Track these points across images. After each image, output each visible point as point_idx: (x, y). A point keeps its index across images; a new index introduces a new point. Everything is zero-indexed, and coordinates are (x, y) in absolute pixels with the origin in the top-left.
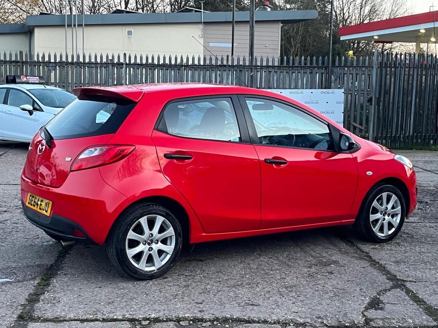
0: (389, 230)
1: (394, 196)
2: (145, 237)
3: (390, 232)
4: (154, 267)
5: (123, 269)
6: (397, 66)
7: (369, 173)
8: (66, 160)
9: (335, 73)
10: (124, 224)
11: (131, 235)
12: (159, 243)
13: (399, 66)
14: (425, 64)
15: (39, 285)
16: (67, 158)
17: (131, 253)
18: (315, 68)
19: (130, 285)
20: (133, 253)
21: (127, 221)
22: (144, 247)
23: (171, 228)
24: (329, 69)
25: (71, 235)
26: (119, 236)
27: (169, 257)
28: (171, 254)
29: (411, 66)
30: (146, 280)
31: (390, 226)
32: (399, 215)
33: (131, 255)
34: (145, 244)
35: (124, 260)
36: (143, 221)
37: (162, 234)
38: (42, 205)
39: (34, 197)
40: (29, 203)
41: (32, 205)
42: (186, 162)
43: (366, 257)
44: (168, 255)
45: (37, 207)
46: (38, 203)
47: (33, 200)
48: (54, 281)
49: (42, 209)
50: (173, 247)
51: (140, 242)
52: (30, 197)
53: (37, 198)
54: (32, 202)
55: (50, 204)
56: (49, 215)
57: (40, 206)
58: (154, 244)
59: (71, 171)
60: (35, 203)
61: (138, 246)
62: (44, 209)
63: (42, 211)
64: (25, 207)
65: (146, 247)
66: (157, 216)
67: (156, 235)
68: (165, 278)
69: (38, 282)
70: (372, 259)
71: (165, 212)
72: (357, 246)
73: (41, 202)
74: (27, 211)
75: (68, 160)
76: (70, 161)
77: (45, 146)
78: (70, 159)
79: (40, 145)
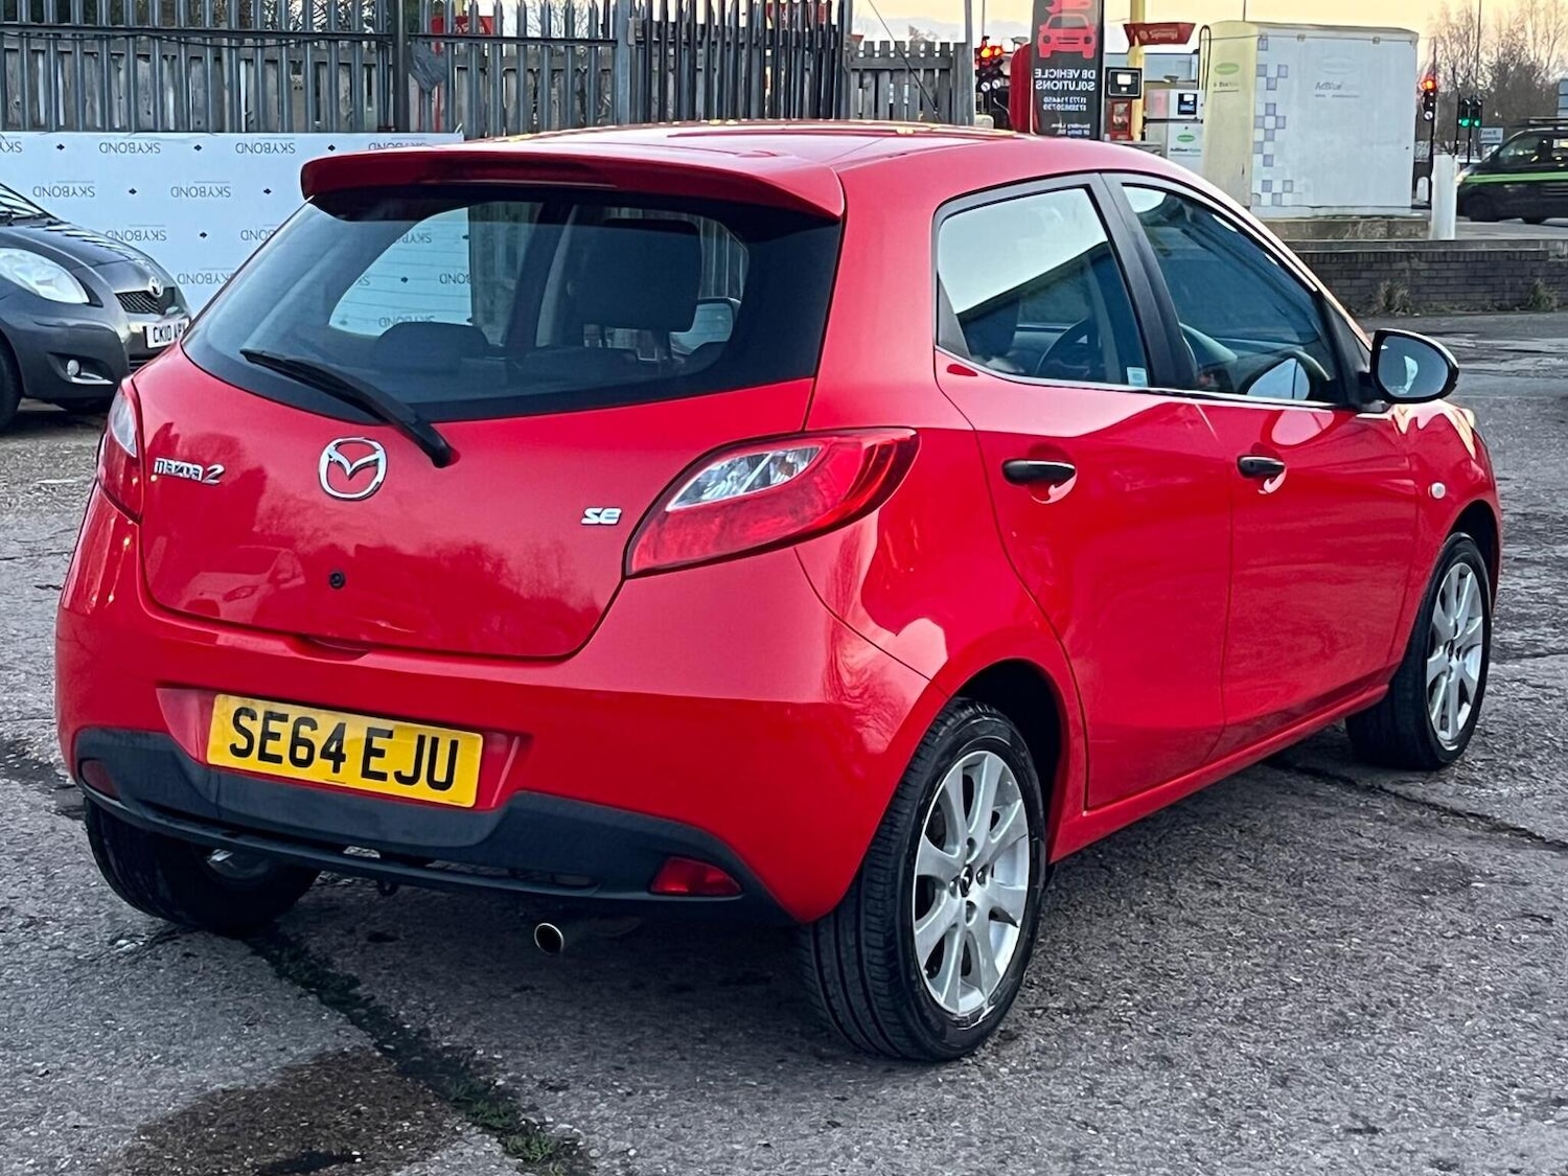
0: (1460, 709)
1: (1470, 575)
2: (955, 856)
3: (1463, 718)
4: (978, 993)
7: (1438, 490)
8: (585, 521)
9: (423, 66)
10: (907, 812)
12: (988, 877)
13: (706, 38)
15: (526, 1160)
17: (925, 937)
18: (336, 41)
19: (916, 1091)
20: (929, 943)
21: (913, 792)
22: (956, 903)
23: (1020, 803)
24: (395, 46)
25: (645, 888)
26: (897, 868)
27: (1013, 935)
28: (1019, 923)
29: (741, 41)
30: (958, 1059)
32: (1477, 647)
34: (953, 893)
36: (953, 783)
37: (998, 834)
38: (380, 753)
39: (283, 718)
40: (235, 751)
41: (277, 759)
42: (1057, 494)
43: (1504, 831)
44: (1010, 927)
45: (336, 769)
46: (339, 748)
47: (276, 736)
48: (564, 1130)
49: (391, 777)
50: (1025, 888)
51: (943, 885)
52: (245, 721)
53: (327, 721)
54: (269, 742)
55: (472, 747)
56: (470, 802)
57: (366, 762)
58: (974, 886)
59: (628, 574)
60: (311, 747)
61: (939, 904)
62: (409, 772)
63: (391, 787)
64: (196, 775)
65: (961, 903)
66: (985, 756)
67: (987, 843)
68: (1010, 1038)
69: (492, 1145)
70: (1541, 838)
71: (1008, 735)
72: (1387, 791)
73: (369, 742)
74: (219, 791)
75: (603, 520)
76: (614, 521)
77: (380, 455)
78: (610, 516)
79: (329, 453)
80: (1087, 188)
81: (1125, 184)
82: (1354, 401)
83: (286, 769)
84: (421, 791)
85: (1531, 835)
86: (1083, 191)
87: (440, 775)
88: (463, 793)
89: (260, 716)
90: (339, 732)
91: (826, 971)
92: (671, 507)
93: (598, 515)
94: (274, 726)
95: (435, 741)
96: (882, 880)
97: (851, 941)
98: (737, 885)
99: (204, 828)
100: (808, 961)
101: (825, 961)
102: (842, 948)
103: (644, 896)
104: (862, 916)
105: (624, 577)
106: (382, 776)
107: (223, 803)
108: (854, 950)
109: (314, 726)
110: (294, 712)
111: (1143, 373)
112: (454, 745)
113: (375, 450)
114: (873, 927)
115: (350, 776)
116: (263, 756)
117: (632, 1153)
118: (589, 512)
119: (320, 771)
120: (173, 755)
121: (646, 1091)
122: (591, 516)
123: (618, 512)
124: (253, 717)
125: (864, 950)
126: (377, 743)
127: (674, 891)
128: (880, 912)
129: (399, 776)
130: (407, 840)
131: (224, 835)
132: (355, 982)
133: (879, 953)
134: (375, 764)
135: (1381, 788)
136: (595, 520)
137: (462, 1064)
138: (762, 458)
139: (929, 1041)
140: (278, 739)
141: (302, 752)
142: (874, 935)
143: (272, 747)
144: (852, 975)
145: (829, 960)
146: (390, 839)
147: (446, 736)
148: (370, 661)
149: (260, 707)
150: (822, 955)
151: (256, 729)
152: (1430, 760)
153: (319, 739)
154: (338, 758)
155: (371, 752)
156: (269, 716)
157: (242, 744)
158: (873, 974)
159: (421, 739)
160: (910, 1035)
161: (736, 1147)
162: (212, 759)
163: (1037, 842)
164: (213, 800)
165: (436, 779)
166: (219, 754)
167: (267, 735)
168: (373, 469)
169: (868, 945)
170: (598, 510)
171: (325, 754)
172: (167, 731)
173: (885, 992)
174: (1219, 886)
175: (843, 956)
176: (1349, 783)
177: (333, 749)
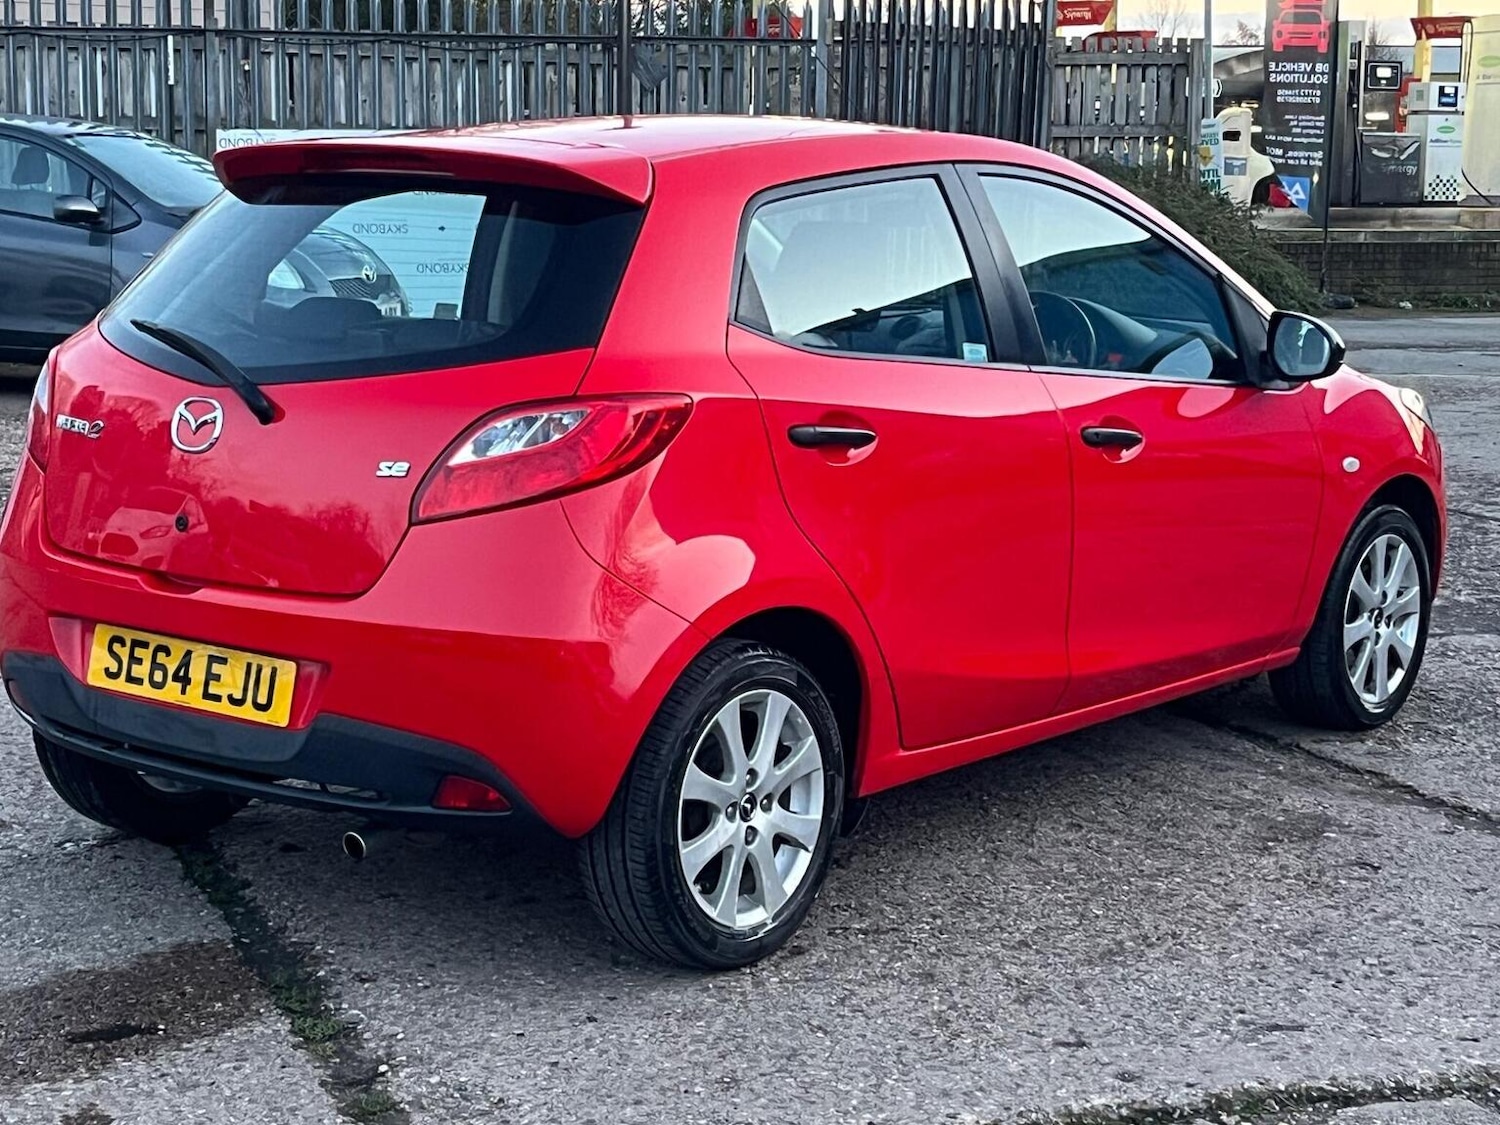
0: (1390, 675)
1: (1403, 546)
2: (733, 784)
3: (1393, 684)
4: (761, 909)
5: (668, 931)
6: (897, 37)
7: (1351, 464)
8: (379, 473)
9: (646, 67)
10: (670, 740)
11: (695, 784)
12: (775, 805)
14: (986, 31)
15: (307, 1039)
16: (383, 465)
17: (694, 855)
19: (685, 995)
20: (700, 861)
21: (678, 724)
22: (732, 827)
23: (812, 738)
24: (620, 47)
25: (430, 803)
26: (659, 791)
27: (804, 859)
28: (811, 848)
29: (941, 39)
30: (736, 968)
31: (1394, 661)
32: (1412, 617)
33: (696, 865)
34: (731, 818)
35: (678, 891)
36: (728, 717)
37: (786, 767)
38: (217, 678)
39: (145, 645)
40: (108, 673)
41: (139, 681)
42: (856, 457)
43: (1391, 788)
44: (802, 851)
45: (183, 692)
46: (187, 672)
47: (139, 661)
48: (353, 1015)
49: (225, 699)
50: (819, 817)
51: (719, 811)
53: (178, 647)
54: (134, 667)
55: (287, 671)
56: (284, 722)
57: (206, 685)
58: (758, 812)
59: (413, 520)
60: (165, 671)
61: (713, 827)
62: (238, 695)
63: (224, 708)
64: (79, 694)
65: (738, 828)
66: (769, 694)
67: (769, 775)
68: (798, 951)
69: (284, 1026)
70: (1423, 795)
71: (794, 675)
72: (1303, 749)
73: (209, 667)
74: (96, 709)
75: (393, 472)
76: (404, 474)
77: (218, 413)
78: (400, 468)
79: (180, 410)
80: (936, 177)
81: (980, 174)
82: (1254, 379)
83: (145, 691)
84: (247, 712)
85: (1413, 791)
86: (932, 180)
87: (262, 699)
88: (280, 713)
89: (128, 644)
90: (187, 660)
91: (600, 883)
93: (390, 468)
94: (139, 652)
95: (259, 668)
96: (644, 801)
97: (618, 854)
98: (507, 803)
99: (89, 742)
101: (600, 875)
102: (612, 863)
103: (427, 810)
104: (627, 833)
105: (411, 524)
106: (217, 698)
107: (99, 719)
108: (621, 865)
109: (168, 652)
110: (155, 640)
111: (983, 349)
112: (274, 671)
113: (215, 409)
114: (636, 844)
115: (194, 698)
116: (130, 679)
117: (400, 1036)
119: (171, 693)
120: (62, 676)
121: (443, 985)
122: (385, 469)
123: (405, 466)
124: (123, 644)
125: (630, 864)
126: (215, 669)
127: (458, 808)
128: (641, 831)
129: (231, 698)
130: (237, 755)
132: (247, 884)
134: (213, 687)
135: (1298, 746)
136: (385, 472)
137: (299, 957)
138: (536, 419)
139: (700, 950)
140: (141, 664)
141: (158, 676)
142: (637, 851)
143: (136, 671)
144: (621, 888)
145: (603, 873)
146: (223, 754)
147: (268, 664)
148: (203, 595)
149: (129, 635)
150: (598, 869)
151: (125, 654)
152: (1354, 722)
153: (172, 664)
154: (184, 680)
155: (211, 677)
156: (134, 644)
157: (114, 668)
158: (638, 887)
159: (249, 666)
160: (678, 944)
161: (493, 1035)
162: (92, 680)
163: (833, 776)
164: (91, 716)
165: (259, 701)
166: (96, 678)
167: (132, 660)
168: (212, 425)
169: (633, 861)
170: (390, 464)
171: (176, 678)
172: (58, 656)
173: (649, 903)
174: (1081, 827)
175: (613, 869)
176: (1271, 741)
177: (182, 674)
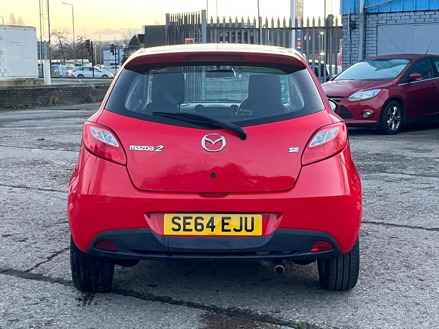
8: (290, 151)
25: (310, 251)
38: (228, 224)
40: (174, 229)
45: (212, 230)
47: (189, 224)
49: (232, 230)
52: (176, 221)
55: (258, 218)
56: (260, 233)
57: (223, 227)
60: (202, 225)
63: (233, 233)
64: (159, 239)
73: (223, 221)
74: (168, 242)
75: (294, 151)
76: (297, 151)
77: (223, 138)
78: (296, 150)
79: (204, 138)
83: (194, 233)
84: (243, 233)
87: (249, 227)
88: (258, 231)
89: (182, 219)
90: (212, 220)
92: (310, 146)
93: (293, 149)
94: (188, 221)
95: (246, 218)
97: (348, 258)
98: (332, 248)
100: (333, 267)
102: (345, 261)
103: (310, 253)
105: (302, 166)
106: (229, 231)
107: (171, 246)
109: (202, 219)
110: (194, 216)
112: (253, 218)
113: (221, 137)
114: (355, 254)
115: (218, 231)
116: (185, 230)
118: (290, 149)
119: (207, 232)
122: (292, 150)
123: (298, 148)
124: (179, 219)
125: (352, 260)
126: (226, 221)
129: (235, 230)
130: (240, 248)
131: (167, 256)
133: (355, 260)
134: (226, 227)
136: (292, 151)
138: (326, 132)
140: (190, 224)
141: (199, 227)
142: (355, 256)
143: (187, 227)
144: (346, 268)
145: (340, 265)
146: (234, 248)
147: (249, 217)
148: (229, 197)
149: (182, 216)
150: (338, 264)
151: (181, 222)
153: (205, 223)
154: (213, 228)
155: (224, 224)
156: (185, 218)
157: (177, 227)
158: (353, 267)
159: (241, 218)
162: (165, 233)
164: (167, 245)
165: (248, 228)
166: (168, 232)
167: (185, 224)
168: (221, 142)
170: (293, 148)
171: (208, 226)
172: (149, 227)
175: (345, 263)
177: (210, 225)
